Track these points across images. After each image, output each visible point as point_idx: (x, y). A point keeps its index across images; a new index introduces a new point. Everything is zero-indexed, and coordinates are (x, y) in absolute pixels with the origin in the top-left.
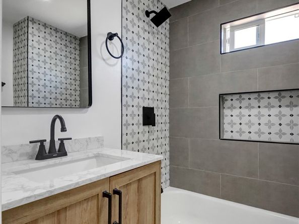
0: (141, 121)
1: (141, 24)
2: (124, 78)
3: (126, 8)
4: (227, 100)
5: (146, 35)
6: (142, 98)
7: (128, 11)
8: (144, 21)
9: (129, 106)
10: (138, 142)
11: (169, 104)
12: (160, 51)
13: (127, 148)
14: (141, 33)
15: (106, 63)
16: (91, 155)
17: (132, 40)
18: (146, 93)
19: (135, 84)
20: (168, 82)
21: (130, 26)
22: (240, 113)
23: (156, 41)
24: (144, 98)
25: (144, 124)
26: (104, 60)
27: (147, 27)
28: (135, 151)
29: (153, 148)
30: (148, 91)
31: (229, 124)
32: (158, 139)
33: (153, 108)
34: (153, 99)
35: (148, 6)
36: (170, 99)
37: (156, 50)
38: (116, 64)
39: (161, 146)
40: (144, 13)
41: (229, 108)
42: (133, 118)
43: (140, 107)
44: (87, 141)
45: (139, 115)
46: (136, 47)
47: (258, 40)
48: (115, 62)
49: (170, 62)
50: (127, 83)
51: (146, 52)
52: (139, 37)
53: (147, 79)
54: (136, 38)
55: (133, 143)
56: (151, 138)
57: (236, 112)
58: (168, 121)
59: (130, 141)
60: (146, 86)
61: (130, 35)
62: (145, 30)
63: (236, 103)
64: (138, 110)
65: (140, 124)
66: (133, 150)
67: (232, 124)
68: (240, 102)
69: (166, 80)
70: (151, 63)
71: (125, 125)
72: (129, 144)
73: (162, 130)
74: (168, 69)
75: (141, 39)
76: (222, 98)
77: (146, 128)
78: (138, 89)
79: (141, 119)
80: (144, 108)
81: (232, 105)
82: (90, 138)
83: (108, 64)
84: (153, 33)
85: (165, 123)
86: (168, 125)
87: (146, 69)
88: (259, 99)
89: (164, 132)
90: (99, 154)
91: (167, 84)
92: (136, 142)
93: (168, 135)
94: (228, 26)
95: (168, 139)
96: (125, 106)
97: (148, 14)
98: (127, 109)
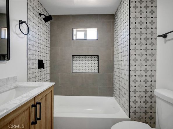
0: (37, 67)
1: (37, 19)
2: (28, 45)
3: (30, 9)
4: (74, 58)
5: (40, 25)
6: (37, 55)
7: (30, 11)
8: (39, 18)
9: (31, 59)
10: (36, 77)
11: (50, 58)
12: (46, 34)
13: (30, 80)
14: (37, 23)
15: (18, 36)
16: (12, 87)
17: (33, 26)
18: (39, 53)
19: (34, 48)
20: (49, 48)
21: (32, 19)
22: (79, 63)
23: (44, 29)
24: (38, 55)
25: (39, 68)
26: (17, 34)
27: (40, 21)
28: (34, 82)
29: (43, 79)
30: (41, 52)
31: (75, 67)
32: (45, 74)
33: (43, 60)
34: (43, 56)
35: (41, 11)
36: (50, 56)
37: (44, 33)
38: (24, 37)
39: (46, 78)
40: (39, 14)
41: (75, 61)
42: (33, 66)
43: (37, 60)
44: (7, 80)
45: (36, 64)
46: (34, 30)
47: (85, 37)
48: (24, 36)
49: (50, 39)
50: (30, 48)
51: (40, 33)
52: (36, 25)
53: (40, 46)
54: (35, 25)
55: (33, 78)
56: (42, 74)
57: (78, 62)
58: (49, 66)
59: (32, 77)
60: (39, 50)
61: (32, 24)
62: (39, 22)
63: (78, 59)
64: (36, 61)
65: (37, 68)
66: (33, 81)
67: (76, 67)
68: (79, 59)
69: (48, 47)
70: (42, 39)
71: (29, 69)
72: (31, 78)
73: (46, 71)
74: (49, 42)
75: (37, 26)
76: (73, 57)
77: (40, 70)
78: (36, 51)
79: (37, 65)
80: (38, 60)
81: (76, 60)
82: (8, 78)
83: (19, 37)
84: (43, 25)
85: (48, 67)
86: (49, 68)
87: (40, 42)
88: (85, 58)
89: (47, 71)
90: (17, 86)
91: (49, 49)
92: (35, 77)
93: (49, 72)
94: (75, 29)
95: (49, 74)
96: (29, 59)
97: (40, 15)
98: (30, 61)
